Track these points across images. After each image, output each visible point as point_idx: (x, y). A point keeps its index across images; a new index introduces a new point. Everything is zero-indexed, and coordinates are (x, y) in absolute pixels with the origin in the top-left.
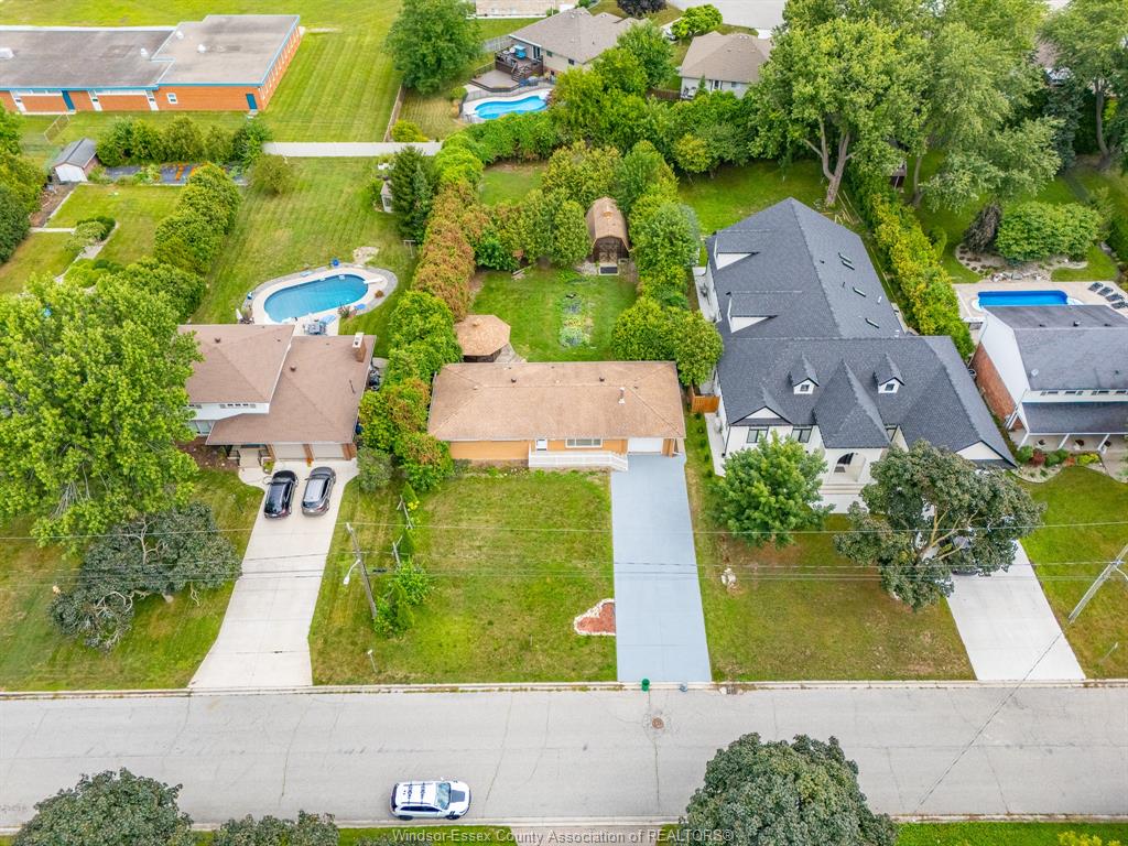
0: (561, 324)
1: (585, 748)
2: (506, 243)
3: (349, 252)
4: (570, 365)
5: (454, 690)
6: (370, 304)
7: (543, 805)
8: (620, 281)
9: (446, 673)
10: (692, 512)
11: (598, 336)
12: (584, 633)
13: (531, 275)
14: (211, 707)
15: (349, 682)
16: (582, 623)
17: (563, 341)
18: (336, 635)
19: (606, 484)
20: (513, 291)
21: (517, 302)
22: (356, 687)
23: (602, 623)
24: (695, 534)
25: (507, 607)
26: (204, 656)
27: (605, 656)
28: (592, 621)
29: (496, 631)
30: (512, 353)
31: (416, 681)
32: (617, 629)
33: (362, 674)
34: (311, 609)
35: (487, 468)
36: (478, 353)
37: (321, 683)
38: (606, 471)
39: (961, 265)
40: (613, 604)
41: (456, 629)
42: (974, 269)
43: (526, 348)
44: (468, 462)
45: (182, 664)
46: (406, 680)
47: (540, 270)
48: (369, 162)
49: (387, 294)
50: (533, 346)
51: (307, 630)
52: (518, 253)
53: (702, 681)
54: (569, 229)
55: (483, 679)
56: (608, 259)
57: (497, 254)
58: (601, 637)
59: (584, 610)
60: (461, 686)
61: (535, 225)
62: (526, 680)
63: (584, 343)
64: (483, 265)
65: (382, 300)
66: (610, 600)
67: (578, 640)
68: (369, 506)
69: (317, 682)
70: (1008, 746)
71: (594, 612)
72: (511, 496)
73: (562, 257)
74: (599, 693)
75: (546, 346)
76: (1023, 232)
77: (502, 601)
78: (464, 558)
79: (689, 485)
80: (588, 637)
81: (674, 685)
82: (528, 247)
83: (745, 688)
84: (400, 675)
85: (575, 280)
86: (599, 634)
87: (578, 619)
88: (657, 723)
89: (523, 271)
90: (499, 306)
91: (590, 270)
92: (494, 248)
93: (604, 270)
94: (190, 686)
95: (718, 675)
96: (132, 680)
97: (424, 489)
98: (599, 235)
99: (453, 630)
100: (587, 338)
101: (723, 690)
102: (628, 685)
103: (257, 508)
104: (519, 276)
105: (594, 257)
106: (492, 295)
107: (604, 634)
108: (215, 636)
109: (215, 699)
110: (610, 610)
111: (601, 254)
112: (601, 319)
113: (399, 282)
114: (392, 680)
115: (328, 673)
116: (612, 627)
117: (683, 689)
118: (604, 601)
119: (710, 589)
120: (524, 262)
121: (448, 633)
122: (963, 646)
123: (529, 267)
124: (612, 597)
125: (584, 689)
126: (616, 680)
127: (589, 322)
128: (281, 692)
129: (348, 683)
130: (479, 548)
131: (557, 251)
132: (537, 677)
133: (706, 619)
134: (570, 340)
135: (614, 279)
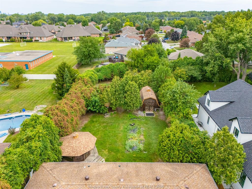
0: (126, 139)
2: (102, 100)
3: (34, 107)
4: (132, 165)
8: (156, 119)
11: (148, 146)
13: (114, 116)
17: (128, 148)
20: (103, 122)
21: (105, 127)
30: (97, 155)
43: (106, 152)
47: (118, 114)
50: (111, 150)
52: (107, 105)
56: (149, 110)
57: (97, 104)
61: (115, 91)
63: (140, 149)
64: (90, 110)
73: (128, 106)
75: (118, 151)
82: (112, 102)
85: (134, 118)
89: (109, 114)
90: (95, 129)
91: (141, 114)
93: (147, 114)
98: (145, 98)
100: (141, 146)
104: (107, 116)
105: (143, 109)
106: (93, 124)
111: (146, 107)
112: (148, 136)
120: (110, 109)
123: (113, 112)
127: (142, 137)
134: (132, 148)
135: (152, 118)
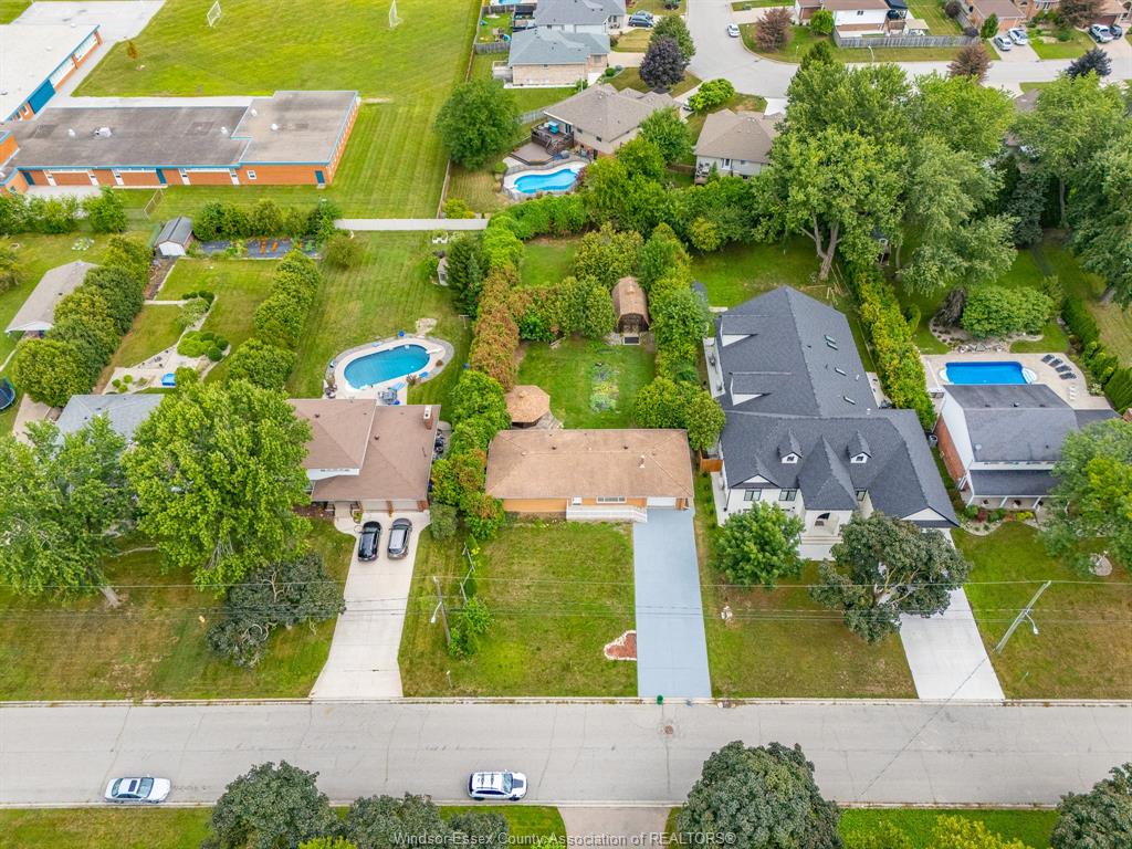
0: (591, 392)
1: (613, 749)
2: (546, 320)
3: (412, 323)
4: (599, 432)
5: (511, 702)
6: (432, 372)
7: (582, 791)
8: (641, 349)
9: (506, 689)
10: (699, 559)
11: (623, 400)
12: (612, 658)
13: (566, 345)
14: (328, 712)
15: (431, 695)
16: (610, 650)
17: (593, 406)
18: (419, 657)
19: (630, 533)
20: (551, 360)
21: (554, 369)
22: (437, 699)
23: (626, 650)
24: (701, 577)
25: (551, 636)
26: (319, 673)
27: (628, 676)
28: (618, 648)
29: (542, 654)
30: (551, 417)
31: (482, 694)
32: (638, 655)
33: (441, 688)
34: (398, 636)
35: (532, 519)
36: (524, 420)
37: (410, 695)
38: (629, 523)
39: (933, 337)
40: (635, 635)
41: (512, 654)
42: (944, 341)
43: (562, 413)
44: (517, 513)
45: (303, 679)
46: (475, 694)
47: (574, 340)
48: (426, 236)
49: (445, 363)
50: (569, 410)
51: (396, 654)
52: (555, 328)
53: (704, 697)
54: (599, 310)
55: (534, 694)
56: (631, 330)
57: (537, 330)
58: (625, 661)
59: (612, 639)
60: (517, 699)
62: (567, 695)
63: (611, 408)
64: (526, 339)
65: (442, 368)
66: (632, 632)
67: (607, 664)
68: (439, 551)
69: (407, 694)
70: (939, 751)
71: (619, 641)
72: (553, 543)
73: (592, 331)
74: (623, 705)
75: (579, 411)
76: (983, 314)
77: (547, 631)
78: (517, 595)
79: (697, 535)
80: (615, 661)
81: (681, 700)
82: (564, 324)
83: (737, 703)
84: (470, 689)
85: (603, 350)
86: (623, 659)
87: (607, 646)
88: (669, 730)
89: (559, 341)
90: (539, 374)
91: (616, 340)
92: (535, 325)
93: (628, 340)
94: (310, 696)
95: (716, 692)
96: (266, 691)
97: (484, 538)
98: (622, 313)
99: (510, 655)
100: (613, 403)
101: (720, 705)
102: (646, 700)
103: (351, 552)
104: (555, 346)
105: (620, 329)
106: (533, 364)
107: (628, 659)
108: (326, 657)
109: (331, 707)
110: (632, 639)
111: (625, 327)
112: (624, 385)
113: (456, 353)
114: (463, 693)
115: (415, 687)
116: (634, 653)
117: (689, 703)
118: (628, 632)
119: (711, 623)
120: (560, 335)
121: (506, 657)
122: (910, 671)
123: (565, 339)
124: (634, 629)
125: (612, 702)
126: (637, 695)
127: (615, 388)
128: (379, 702)
129: (429, 696)
130: (528, 587)
131: (588, 327)
132: (576, 693)
133: (708, 648)
134: (599, 405)
135: (635, 348)
